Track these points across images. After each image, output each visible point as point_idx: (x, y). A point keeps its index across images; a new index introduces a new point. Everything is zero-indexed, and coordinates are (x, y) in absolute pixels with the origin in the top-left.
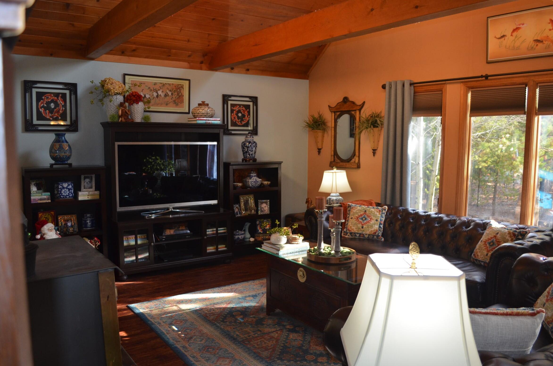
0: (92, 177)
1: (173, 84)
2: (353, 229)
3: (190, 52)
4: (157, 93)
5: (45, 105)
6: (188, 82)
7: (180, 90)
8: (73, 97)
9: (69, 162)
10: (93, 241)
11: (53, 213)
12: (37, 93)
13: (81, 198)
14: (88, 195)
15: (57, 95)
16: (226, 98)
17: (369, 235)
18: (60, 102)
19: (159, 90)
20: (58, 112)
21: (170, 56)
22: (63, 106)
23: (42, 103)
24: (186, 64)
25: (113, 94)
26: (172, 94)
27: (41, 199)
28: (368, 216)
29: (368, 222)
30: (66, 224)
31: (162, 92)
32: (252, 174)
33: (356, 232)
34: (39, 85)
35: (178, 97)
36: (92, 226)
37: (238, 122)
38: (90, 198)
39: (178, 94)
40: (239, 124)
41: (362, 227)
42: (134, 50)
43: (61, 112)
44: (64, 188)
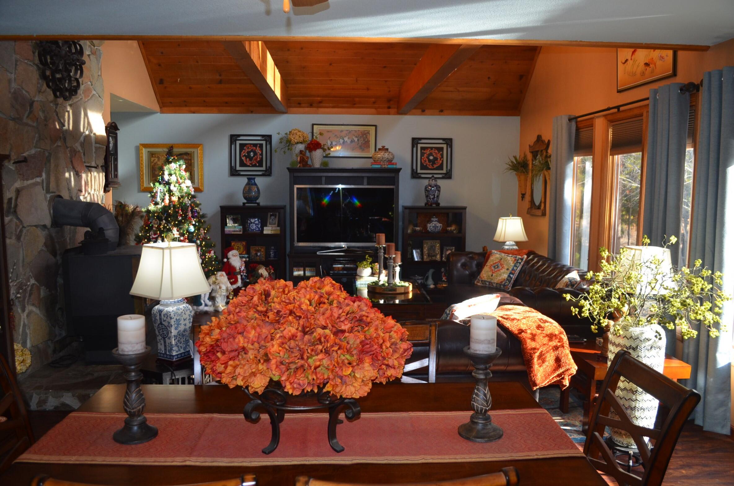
0: (276, 215)
1: (359, 130)
2: (484, 277)
3: (373, 99)
4: (343, 139)
5: (246, 154)
6: (374, 127)
7: (366, 136)
8: (268, 147)
9: (257, 201)
10: (268, 269)
11: (244, 243)
12: (240, 144)
13: (265, 232)
14: (271, 230)
15: (255, 145)
16: (415, 141)
17: (497, 284)
18: (258, 150)
19: (345, 137)
20: (256, 159)
21: (355, 104)
22: (260, 154)
23: (244, 152)
24: (373, 110)
25: (294, 143)
26: (358, 140)
27: (234, 231)
28: (501, 265)
29: (499, 270)
30: (256, 254)
31: (348, 138)
32: (432, 219)
33: (486, 279)
34: (241, 138)
35: (364, 142)
36: (275, 257)
37: (429, 165)
38: (273, 232)
39: (364, 140)
40: (430, 167)
41: (492, 276)
42: (320, 102)
43: (258, 159)
44: (251, 223)
